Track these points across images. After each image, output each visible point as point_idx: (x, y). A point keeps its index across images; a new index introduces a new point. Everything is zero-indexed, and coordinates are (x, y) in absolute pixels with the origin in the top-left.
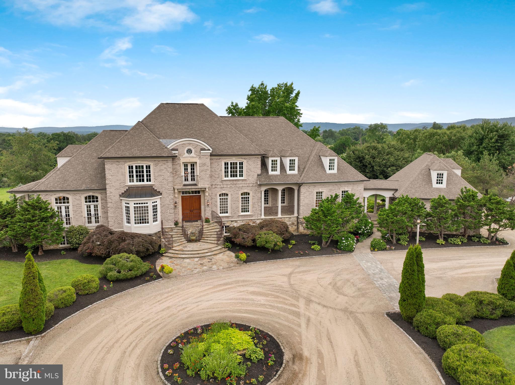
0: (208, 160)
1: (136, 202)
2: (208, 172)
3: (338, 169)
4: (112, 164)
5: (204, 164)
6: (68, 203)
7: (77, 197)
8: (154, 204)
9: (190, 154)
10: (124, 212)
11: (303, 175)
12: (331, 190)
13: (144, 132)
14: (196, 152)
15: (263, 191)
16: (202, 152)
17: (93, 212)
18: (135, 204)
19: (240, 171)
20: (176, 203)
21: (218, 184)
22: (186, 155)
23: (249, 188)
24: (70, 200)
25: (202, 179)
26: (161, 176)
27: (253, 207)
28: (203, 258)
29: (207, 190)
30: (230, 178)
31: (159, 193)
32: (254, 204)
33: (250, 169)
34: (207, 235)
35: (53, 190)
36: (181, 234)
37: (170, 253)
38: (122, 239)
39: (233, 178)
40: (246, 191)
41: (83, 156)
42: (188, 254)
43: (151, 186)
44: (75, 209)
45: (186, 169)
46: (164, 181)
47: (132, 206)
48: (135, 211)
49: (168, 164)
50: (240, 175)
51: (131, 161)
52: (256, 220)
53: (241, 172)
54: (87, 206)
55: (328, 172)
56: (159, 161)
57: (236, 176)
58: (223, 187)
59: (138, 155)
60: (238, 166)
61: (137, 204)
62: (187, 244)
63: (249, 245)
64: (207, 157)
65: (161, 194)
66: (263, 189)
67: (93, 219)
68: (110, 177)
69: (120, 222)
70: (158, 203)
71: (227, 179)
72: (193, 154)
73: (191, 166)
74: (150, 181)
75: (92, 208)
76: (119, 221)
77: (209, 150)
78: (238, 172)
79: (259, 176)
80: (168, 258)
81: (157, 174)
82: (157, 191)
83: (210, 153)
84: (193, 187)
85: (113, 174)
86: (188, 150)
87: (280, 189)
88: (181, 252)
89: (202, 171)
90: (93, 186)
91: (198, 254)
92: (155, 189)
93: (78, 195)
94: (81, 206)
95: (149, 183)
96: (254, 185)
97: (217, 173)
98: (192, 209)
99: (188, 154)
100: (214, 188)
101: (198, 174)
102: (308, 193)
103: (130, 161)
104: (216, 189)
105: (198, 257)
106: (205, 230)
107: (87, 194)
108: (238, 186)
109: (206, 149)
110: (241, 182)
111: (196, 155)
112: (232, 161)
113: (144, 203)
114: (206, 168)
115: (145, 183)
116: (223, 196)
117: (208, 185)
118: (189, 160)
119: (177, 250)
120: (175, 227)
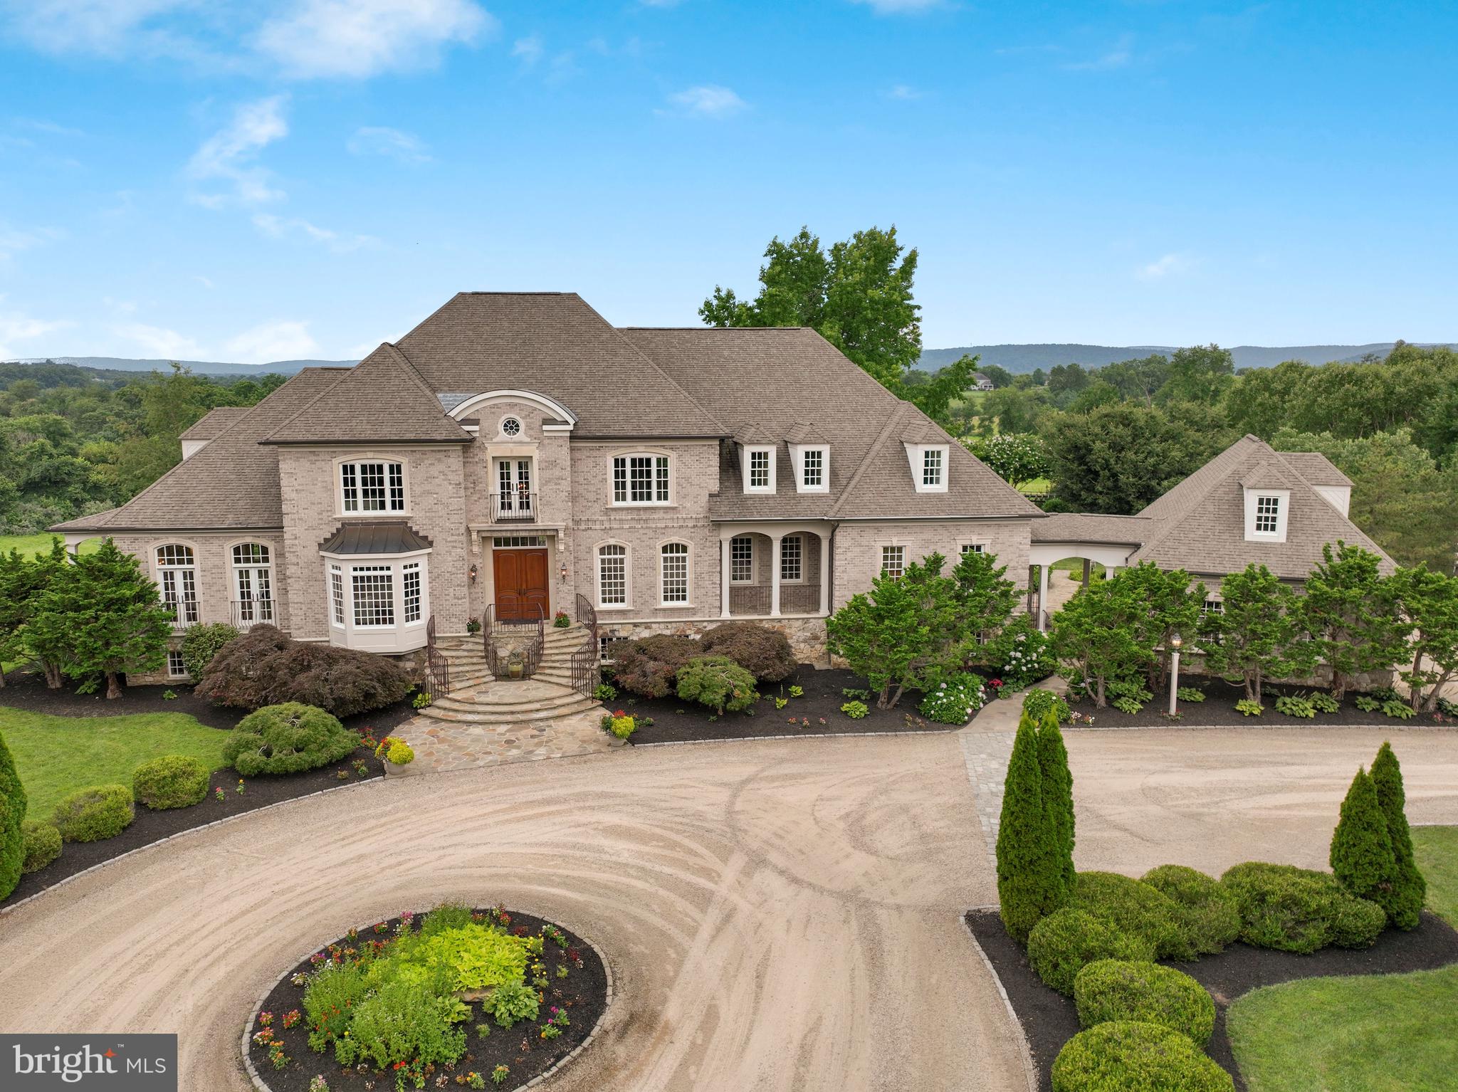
0: (565, 450)
1: (358, 565)
2: (566, 485)
3: (952, 481)
4: (297, 459)
5: (553, 464)
6: (190, 561)
7: (214, 547)
8: (409, 571)
9: (514, 434)
10: (331, 590)
11: (844, 496)
12: (928, 541)
13: (394, 374)
14: (529, 427)
15: (726, 540)
16: (545, 428)
17: (255, 589)
18: (355, 569)
19: (659, 483)
20: (474, 569)
21: (595, 518)
22: (503, 435)
23: (684, 532)
24: (196, 557)
25: (548, 504)
26: (429, 493)
27: (697, 586)
28: (523, 725)
29: (561, 535)
30: (629, 503)
31: (426, 542)
32: (698, 576)
33: (687, 479)
34: (554, 661)
35: (151, 526)
36: (482, 657)
37: (439, 708)
38: (302, 664)
39: (638, 504)
40: (675, 540)
41: (241, 437)
42: (485, 713)
43: (403, 523)
44: (208, 579)
45: (505, 476)
46: (440, 507)
47: (348, 574)
48: (356, 588)
49: (451, 460)
50: (659, 493)
51: (350, 453)
52: (705, 624)
53: (663, 485)
54: (241, 572)
55: (921, 488)
56: (424, 453)
57: (649, 498)
58: (610, 529)
59: (368, 434)
60: (654, 468)
61: (362, 569)
62: (493, 684)
63: (656, 694)
64: (560, 442)
65: (431, 544)
66: (727, 535)
67: (257, 608)
68: (294, 495)
69: (321, 616)
70: (423, 569)
71: (621, 504)
72: (520, 435)
73: (520, 467)
74: (401, 507)
75: (254, 579)
76: (317, 616)
77: (566, 423)
78: (654, 485)
79: (715, 499)
80: (428, 721)
81: (418, 490)
82: (421, 534)
83: (571, 431)
84: (521, 526)
85: (300, 488)
86: (509, 422)
87: (777, 535)
88: (468, 707)
89: (547, 482)
90: (255, 520)
91: (512, 713)
92: (414, 529)
93: (216, 542)
94: (222, 571)
95: (398, 513)
96: (699, 524)
97: (592, 488)
98: (524, 587)
99: (509, 434)
100: (585, 530)
101: (537, 491)
102: (858, 549)
103: (345, 453)
104: (590, 532)
105: (508, 723)
106: (551, 648)
107: (240, 541)
108: (654, 526)
109: (559, 419)
110: (660, 515)
111: (531, 436)
112: (637, 456)
113: (382, 569)
114: (557, 472)
115: (389, 512)
116: (609, 554)
117: (564, 520)
118: (512, 451)
119: (459, 701)
120: (471, 636)
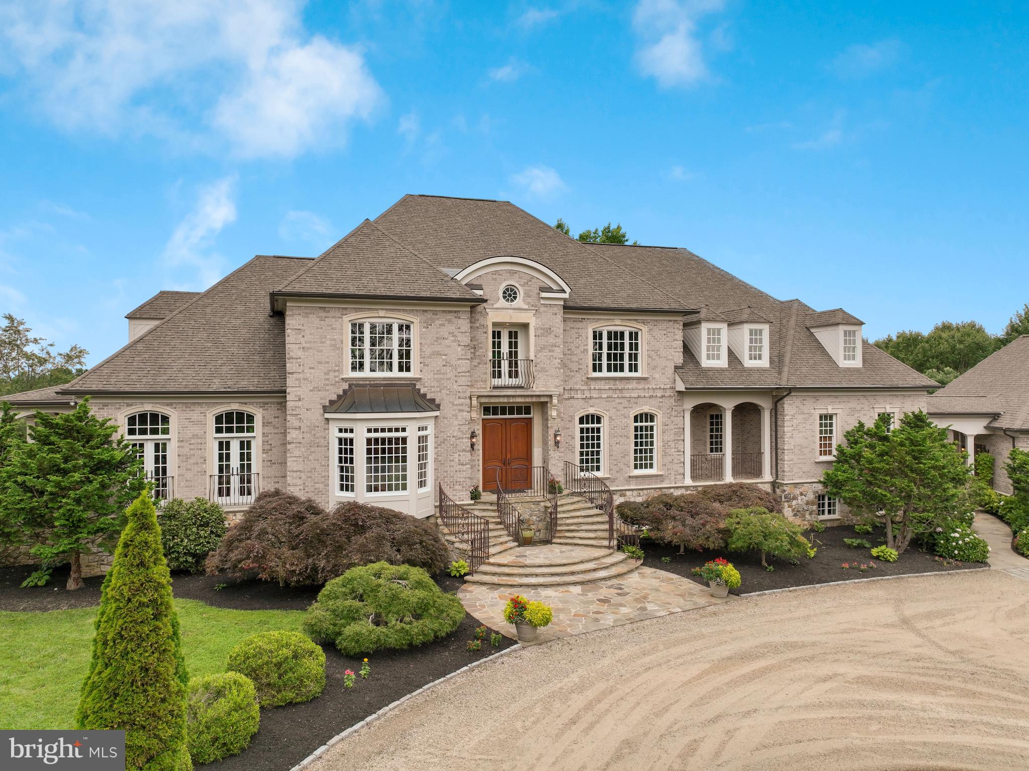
0: (559, 318)
1: (373, 425)
2: (558, 353)
3: (865, 361)
4: (306, 315)
5: (547, 331)
6: (166, 431)
7: (195, 414)
8: (421, 433)
9: (512, 301)
10: (334, 455)
11: (786, 369)
12: (853, 410)
13: (387, 243)
14: (527, 295)
15: (688, 410)
16: (544, 295)
17: (235, 462)
18: (369, 431)
19: (630, 355)
20: (473, 435)
21: (577, 387)
22: (502, 303)
23: (653, 401)
24: (173, 425)
25: (543, 370)
26: (439, 354)
27: (665, 454)
28: (590, 585)
29: (555, 401)
30: (605, 373)
31: (432, 405)
32: (666, 444)
33: (656, 351)
35: (127, 389)
37: (485, 573)
39: (613, 374)
40: (646, 409)
42: (543, 575)
43: (412, 385)
44: (186, 451)
45: (497, 345)
46: (448, 369)
47: (360, 437)
48: (369, 451)
49: (460, 321)
50: (630, 365)
51: (361, 310)
52: (672, 490)
53: (634, 357)
54: (221, 444)
55: (842, 363)
56: (435, 313)
57: (622, 370)
58: (591, 398)
59: (382, 291)
60: (627, 341)
61: (376, 430)
64: (555, 310)
65: (438, 407)
66: (690, 404)
67: (235, 482)
68: (300, 353)
69: (321, 486)
70: (430, 432)
71: (597, 374)
72: (519, 302)
73: (510, 337)
74: (408, 369)
75: (235, 450)
76: (317, 485)
77: (563, 291)
78: (626, 357)
79: (681, 371)
81: (428, 351)
82: (428, 397)
83: (565, 300)
84: (519, 392)
85: (307, 345)
86: (507, 290)
87: (728, 405)
88: (521, 571)
89: (542, 349)
90: (244, 384)
91: (573, 573)
92: (422, 392)
93: (198, 409)
94: (203, 441)
95: (404, 374)
96: (666, 395)
97: (575, 359)
98: (509, 456)
99: (508, 300)
100: (569, 399)
101: (532, 357)
102: (801, 417)
103: (357, 310)
104: (572, 401)
105: (575, 584)
107: (222, 409)
108: (628, 395)
109: (555, 287)
110: (633, 385)
111: (528, 303)
112: (613, 329)
113: (397, 430)
114: (551, 340)
115: (395, 373)
116: (587, 423)
117: (557, 387)
118: (511, 317)
119: (504, 566)
120: (473, 505)
